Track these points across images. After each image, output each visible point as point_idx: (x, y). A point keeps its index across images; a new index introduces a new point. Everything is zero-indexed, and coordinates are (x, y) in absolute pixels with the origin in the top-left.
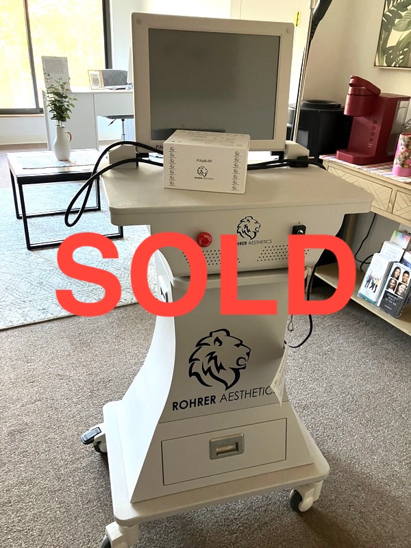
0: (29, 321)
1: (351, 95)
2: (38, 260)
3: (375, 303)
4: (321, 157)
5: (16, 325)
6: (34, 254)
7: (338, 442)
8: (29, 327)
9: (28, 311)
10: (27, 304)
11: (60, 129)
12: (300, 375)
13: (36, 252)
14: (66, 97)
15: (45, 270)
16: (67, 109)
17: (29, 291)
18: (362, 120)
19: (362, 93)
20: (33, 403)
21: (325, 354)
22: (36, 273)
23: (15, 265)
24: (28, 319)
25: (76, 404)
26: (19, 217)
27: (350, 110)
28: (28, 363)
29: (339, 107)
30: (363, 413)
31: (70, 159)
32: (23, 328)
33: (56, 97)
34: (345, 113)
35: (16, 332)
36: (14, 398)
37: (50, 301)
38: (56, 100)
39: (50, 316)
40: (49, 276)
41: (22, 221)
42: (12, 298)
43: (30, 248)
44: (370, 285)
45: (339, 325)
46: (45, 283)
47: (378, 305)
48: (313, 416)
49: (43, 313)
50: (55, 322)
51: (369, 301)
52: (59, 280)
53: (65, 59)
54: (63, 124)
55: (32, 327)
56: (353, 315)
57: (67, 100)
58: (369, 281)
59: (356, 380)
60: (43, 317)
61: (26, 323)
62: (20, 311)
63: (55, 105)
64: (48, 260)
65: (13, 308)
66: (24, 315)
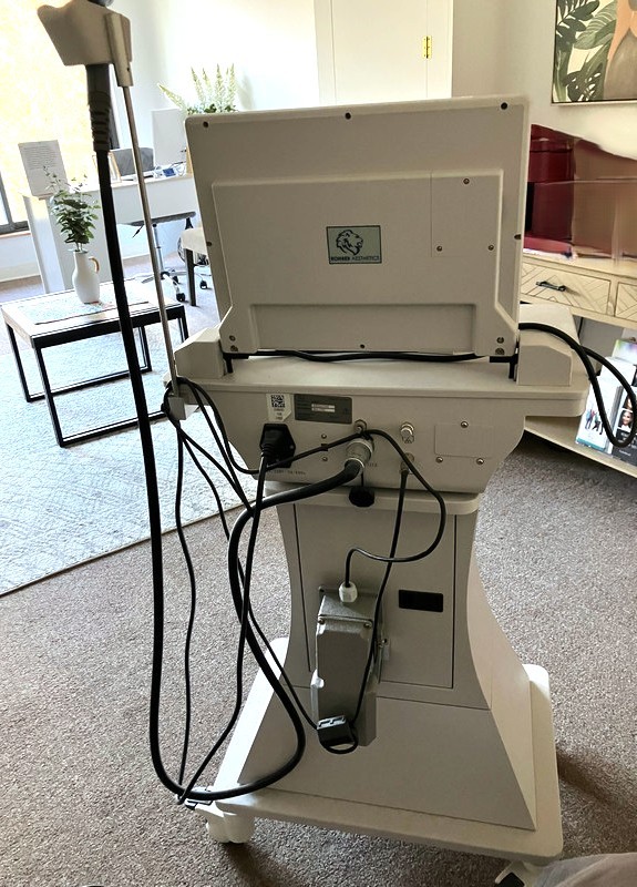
0: (99, 552)
2: (82, 461)
3: (604, 450)
5: (81, 561)
6: (73, 452)
7: (595, 654)
8: (101, 562)
9: (93, 538)
10: (88, 528)
11: (81, 255)
12: (518, 569)
13: (73, 449)
14: (85, 206)
15: (97, 474)
16: (88, 224)
17: (84, 508)
19: (544, 148)
21: (546, 534)
22: (86, 481)
23: (48, 473)
24: (96, 549)
25: (207, 660)
26: (30, 400)
28: (117, 613)
30: (621, 608)
31: (101, 299)
32: (92, 564)
33: (69, 208)
35: (84, 571)
36: (115, 664)
38: (70, 213)
39: (128, 541)
40: (107, 481)
41: (46, 403)
42: (62, 523)
43: (63, 444)
44: (593, 424)
46: (104, 493)
47: (610, 451)
48: (551, 623)
49: (116, 537)
50: (137, 548)
51: (594, 448)
52: (123, 486)
53: (56, 143)
54: (84, 247)
55: (106, 561)
57: (86, 210)
58: (590, 419)
59: (599, 565)
60: (117, 544)
61: (95, 555)
62: (81, 540)
63: (70, 220)
64: (96, 459)
65: (68, 537)
66: (88, 545)
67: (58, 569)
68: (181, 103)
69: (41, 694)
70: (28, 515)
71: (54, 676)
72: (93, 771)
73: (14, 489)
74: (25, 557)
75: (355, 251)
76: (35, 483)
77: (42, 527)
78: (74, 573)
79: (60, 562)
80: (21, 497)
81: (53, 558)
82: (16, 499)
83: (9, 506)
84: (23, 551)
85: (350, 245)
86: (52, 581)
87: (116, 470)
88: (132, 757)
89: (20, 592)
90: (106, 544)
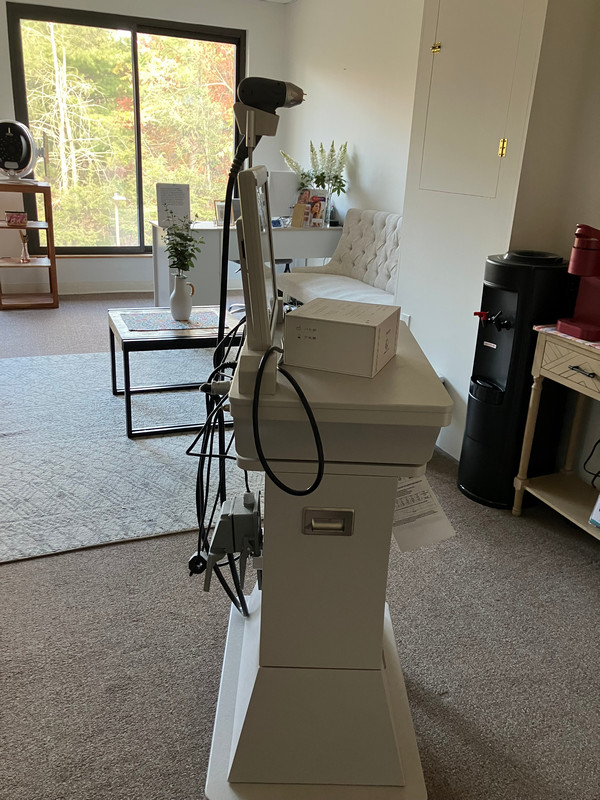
0: (132, 535)
1: (578, 248)
2: (142, 453)
4: (535, 328)
5: (114, 540)
6: (136, 445)
8: (130, 545)
9: (130, 522)
10: (129, 513)
11: (180, 279)
12: (506, 634)
13: (139, 442)
14: (190, 240)
15: (151, 467)
16: (191, 255)
17: (131, 494)
18: (593, 280)
19: (593, 246)
20: (138, 650)
21: (543, 606)
22: (140, 471)
23: (111, 458)
24: (129, 533)
25: (196, 655)
26: (116, 393)
27: (575, 268)
28: (130, 593)
29: (561, 263)
31: (191, 318)
32: (123, 546)
33: (178, 239)
34: (570, 271)
35: (114, 551)
36: (113, 641)
37: (158, 509)
38: (177, 244)
39: (159, 531)
40: (157, 474)
41: (122, 400)
42: (109, 503)
43: (131, 435)
45: (561, 565)
46: (151, 484)
49: (150, 526)
50: (166, 539)
52: (170, 481)
53: (187, 187)
54: (184, 274)
55: (135, 545)
56: (582, 551)
57: (192, 243)
59: (589, 648)
60: (149, 531)
61: (127, 538)
62: (120, 522)
63: (176, 250)
64: (154, 453)
65: (110, 517)
66: (125, 528)
67: (93, 543)
68: (297, 168)
69: (43, 653)
70: (83, 491)
71: (59, 640)
72: (64, 736)
73: (78, 466)
74: (69, 528)
76: (98, 464)
77: (92, 504)
78: (105, 550)
79: (96, 537)
80: (81, 474)
81: (92, 533)
82: (77, 475)
83: (70, 480)
84: (69, 521)
86: (85, 553)
87: (168, 465)
88: (102, 731)
89: (56, 557)
90: (139, 530)
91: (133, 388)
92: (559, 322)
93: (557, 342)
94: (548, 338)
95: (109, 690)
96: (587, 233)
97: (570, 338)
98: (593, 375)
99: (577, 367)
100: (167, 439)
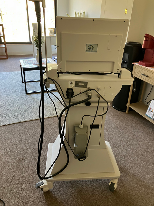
0: (26, 120)
1: (145, 40)
2: (29, 98)
3: (151, 118)
4: (133, 63)
5: (21, 121)
6: (28, 96)
8: (26, 122)
9: (26, 116)
10: (26, 114)
12: (122, 144)
13: (29, 95)
15: (32, 102)
17: (26, 109)
18: (149, 50)
19: (149, 40)
20: (27, 150)
21: (132, 137)
22: (29, 103)
23: (21, 100)
24: (26, 119)
26: (23, 82)
27: (144, 46)
28: (25, 135)
29: (141, 44)
30: (145, 159)
32: (24, 123)
34: (142, 47)
35: (21, 124)
36: (21, 147)
37: (34, 113)
38: (37, 40)
39: (33, 119)
40: (33, 104)
41: (24, 84)
42: (20, 112)
43: (27, 93)
44: (150, 111)
45: (138, 126)
46: (32, 106)
47: (153, 119)
48: (126, 159)
49: (31, 117)
51: (149, 117)
56: (143, 122)
58: (149, 110)
60: (31, 119)
61: (25, 121)
62: (23, 116)
64: (33, 98)
65: (20, 115)
66: (24, 118)
67: (16, 122)
69: (2, 151)
70: (14, 108)
71: (7, 147)
72: (7, 171)
73: (12, 102)
74: (10, 118)
75: (92, 49)
76: (18, 101)
77: (16, 112)
78: (19, 124)
79: (17, 121)
80: (13, 104)
81: (16, 119)
82: (12, 104)
83: (10, 106)
84: (10, 117)
85: (91, 48)
86: (14, 125)
88: (17, 170)
89: (6, 126)
90: (28, 118)
91: (26, 81)
92: (139, 62)
93: (138, 67)
94: (136, 66)
95: (19, 160)
96: (147, 36)
97: (142, 66)
98: (148, 76)
99: (143, 74)
100: (36, 94)
